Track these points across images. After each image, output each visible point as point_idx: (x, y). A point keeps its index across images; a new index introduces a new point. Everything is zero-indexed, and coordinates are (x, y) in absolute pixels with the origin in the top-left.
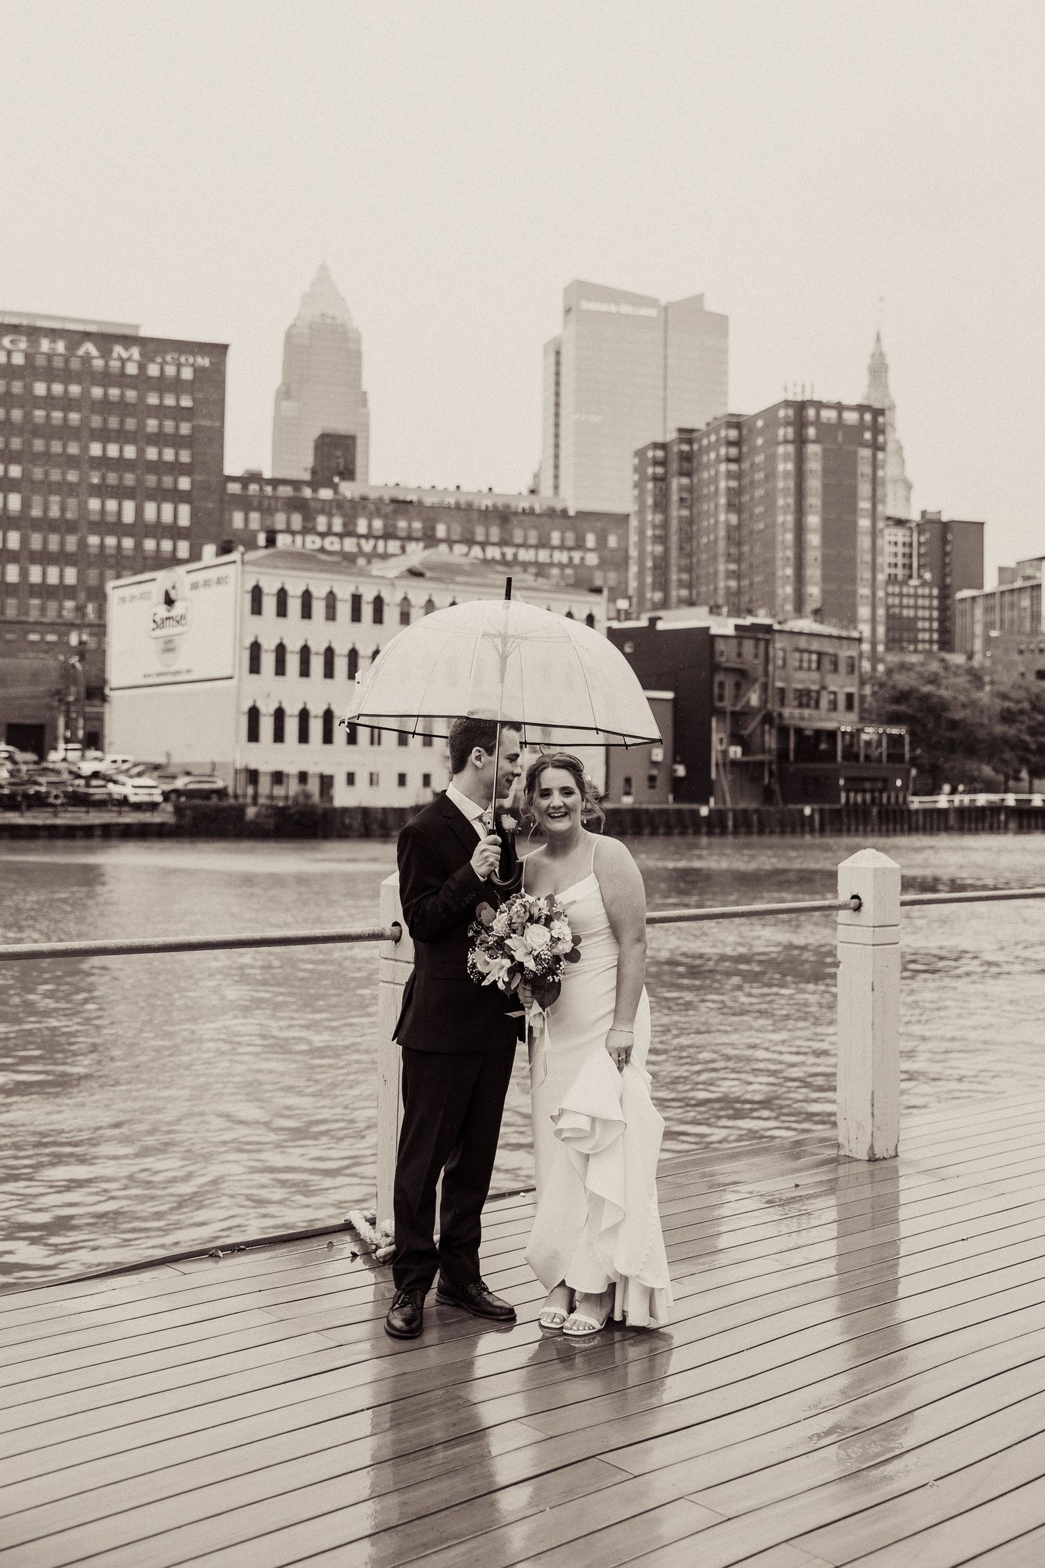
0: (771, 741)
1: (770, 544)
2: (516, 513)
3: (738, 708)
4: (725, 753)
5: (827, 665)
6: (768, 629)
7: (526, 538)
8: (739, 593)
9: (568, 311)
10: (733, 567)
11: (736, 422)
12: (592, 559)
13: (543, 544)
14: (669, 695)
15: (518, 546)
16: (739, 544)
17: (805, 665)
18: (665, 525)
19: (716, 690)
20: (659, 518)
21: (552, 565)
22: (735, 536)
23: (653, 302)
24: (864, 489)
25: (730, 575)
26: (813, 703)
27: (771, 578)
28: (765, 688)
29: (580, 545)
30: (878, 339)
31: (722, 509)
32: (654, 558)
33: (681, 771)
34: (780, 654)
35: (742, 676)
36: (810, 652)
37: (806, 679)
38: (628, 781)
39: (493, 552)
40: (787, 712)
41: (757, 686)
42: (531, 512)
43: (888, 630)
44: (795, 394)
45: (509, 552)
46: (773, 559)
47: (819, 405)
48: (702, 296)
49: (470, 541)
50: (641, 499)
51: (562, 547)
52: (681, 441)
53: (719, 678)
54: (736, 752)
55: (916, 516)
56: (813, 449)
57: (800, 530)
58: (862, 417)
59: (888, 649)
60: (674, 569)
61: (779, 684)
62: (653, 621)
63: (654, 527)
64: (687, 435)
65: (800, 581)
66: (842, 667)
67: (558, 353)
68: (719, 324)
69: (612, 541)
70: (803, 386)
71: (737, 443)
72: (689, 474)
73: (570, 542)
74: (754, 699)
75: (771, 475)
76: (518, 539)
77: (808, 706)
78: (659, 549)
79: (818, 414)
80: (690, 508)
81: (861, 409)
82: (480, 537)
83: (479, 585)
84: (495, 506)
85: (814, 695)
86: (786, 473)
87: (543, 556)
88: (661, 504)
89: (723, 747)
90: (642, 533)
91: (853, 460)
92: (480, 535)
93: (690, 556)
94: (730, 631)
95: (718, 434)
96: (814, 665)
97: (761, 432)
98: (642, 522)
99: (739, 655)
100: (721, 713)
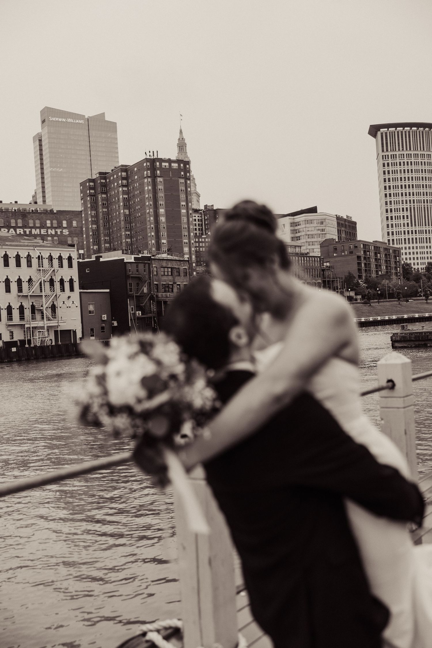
0: (154, 308)
1: (144, 222)
2: (29, 213)
3: (138, 295)
4: (134, 314)
5: (175, 273)
6: (149, 258)
7: (34, 224)
8: (132, 244)
9: (43, 122)
10: (128, 233)
11: (125, 169)
12: (66, 232)
13: (43, 226)
14: (108, 290)
15: (31, 228)
16: (130, 223)
17: (166, 274)
18: (97, 216)
19: (129, 287)
20: (93, 213)
21: (48, 235)
22: (129, 219)
23: (82, 117)
24: (183, 196)
25: (127, 236)
26: (170, 290)
27: (145, 237)
28: (150, 284)
29: (60, 226)
30: (181, 132)
31: (122, 208)
32: (93, 231)
33: (115, 324)
34: (155, 269)
35: (139, 280)
36: (168, 268)
37: (167, 280)
38: (92, 330)
39: (20, 231)
40: (160, 295)
41: (146, 284)
42: (35, 212)
43: (196, 257)
44: (150, 156)
45: (28, 231)
46: (146, 228)
47: (161, 160)
48: (104, 113)
49: (9, 227)
50: (85, 204)
51: (52, 227)
52: (101, 178)
53: (129, 281)
54: (139, 313)
55: (202, 207)
56: (159, 179)
57: (156, 216)
58: (179, 166)
59: (197, 265)
60: (102, 235)
61: (155, 283)
62: (98, 258)
63: (92, 217)
64: (103, 175)
65: (158, 238)
66: (182, 274)
67: (40, 141)
68: (112, 127)
69: (75, 224)
70: (153, 152)
71: (126, 178)
72: (106, 193)
73: (55, 225)
74: (145, 290)
75: (142, 192)
76: (31, 225)
77: (169, 292)
78: (94, 226)
79: (161, 165)
80: (107, 208)
81: (178, 161)
82: (13, 225)
83: (17, 246)
84: (19, 210)
85: (171, 286)
86: (149, 191)
87: (43, 231)
88: (94, 206)
89: (133, 312)
90: (87, 220)
91: (177, 184)
92: (13, 223)
93: (109, 229)
94: (133, 260)
95: (117, 175)
96: (170, 274)
97: (136, 173)
98: (86, 214)
99: (137, 271)
100: (131, 297)
